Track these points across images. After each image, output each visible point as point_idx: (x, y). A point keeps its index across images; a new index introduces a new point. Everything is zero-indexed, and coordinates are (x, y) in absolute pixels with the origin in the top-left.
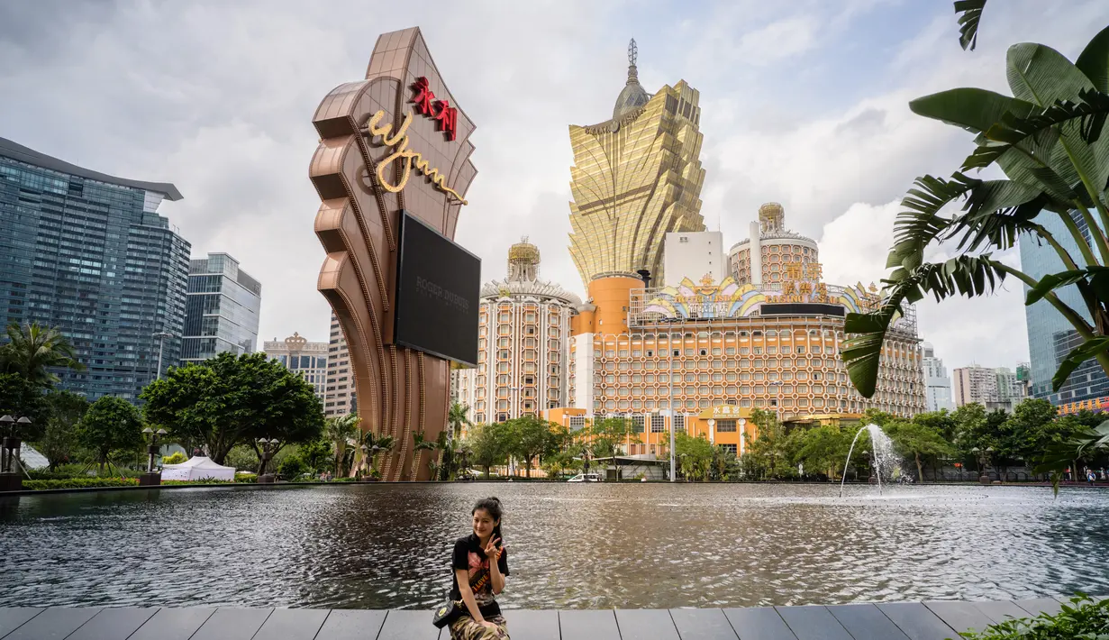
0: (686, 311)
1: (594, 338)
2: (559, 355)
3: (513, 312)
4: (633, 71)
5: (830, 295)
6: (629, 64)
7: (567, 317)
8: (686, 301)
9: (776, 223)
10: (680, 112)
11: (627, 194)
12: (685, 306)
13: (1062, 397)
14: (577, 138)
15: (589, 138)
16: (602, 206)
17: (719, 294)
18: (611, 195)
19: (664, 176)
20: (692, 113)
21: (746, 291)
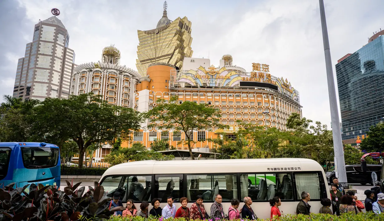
0: (200, 83)
1: (150, 92)
2: (128, 102)
3: (102, 77)
4: (165, 13)
5: (272, 80)
6: (164, 10)
7: (134, 83)
8: (201, 77)
9: (229, 63)
10: (184, 28)
11: (161, 57)
12: (200, 80)
13: (355, 133)
14: (141, 35)
15: (146, 35)
16: (150, 61)
17: (218, 75)
18: (154, 57)
19: (177, 51)
20: (188, 29)
21: (232, 75)
